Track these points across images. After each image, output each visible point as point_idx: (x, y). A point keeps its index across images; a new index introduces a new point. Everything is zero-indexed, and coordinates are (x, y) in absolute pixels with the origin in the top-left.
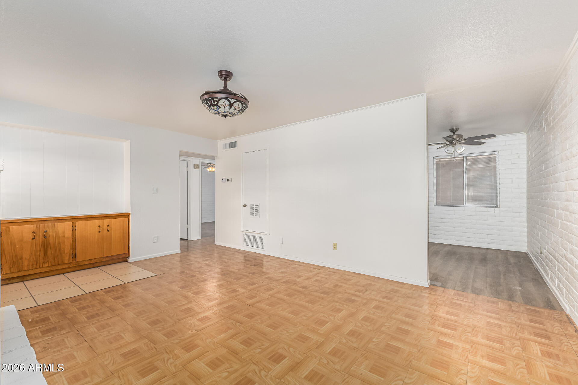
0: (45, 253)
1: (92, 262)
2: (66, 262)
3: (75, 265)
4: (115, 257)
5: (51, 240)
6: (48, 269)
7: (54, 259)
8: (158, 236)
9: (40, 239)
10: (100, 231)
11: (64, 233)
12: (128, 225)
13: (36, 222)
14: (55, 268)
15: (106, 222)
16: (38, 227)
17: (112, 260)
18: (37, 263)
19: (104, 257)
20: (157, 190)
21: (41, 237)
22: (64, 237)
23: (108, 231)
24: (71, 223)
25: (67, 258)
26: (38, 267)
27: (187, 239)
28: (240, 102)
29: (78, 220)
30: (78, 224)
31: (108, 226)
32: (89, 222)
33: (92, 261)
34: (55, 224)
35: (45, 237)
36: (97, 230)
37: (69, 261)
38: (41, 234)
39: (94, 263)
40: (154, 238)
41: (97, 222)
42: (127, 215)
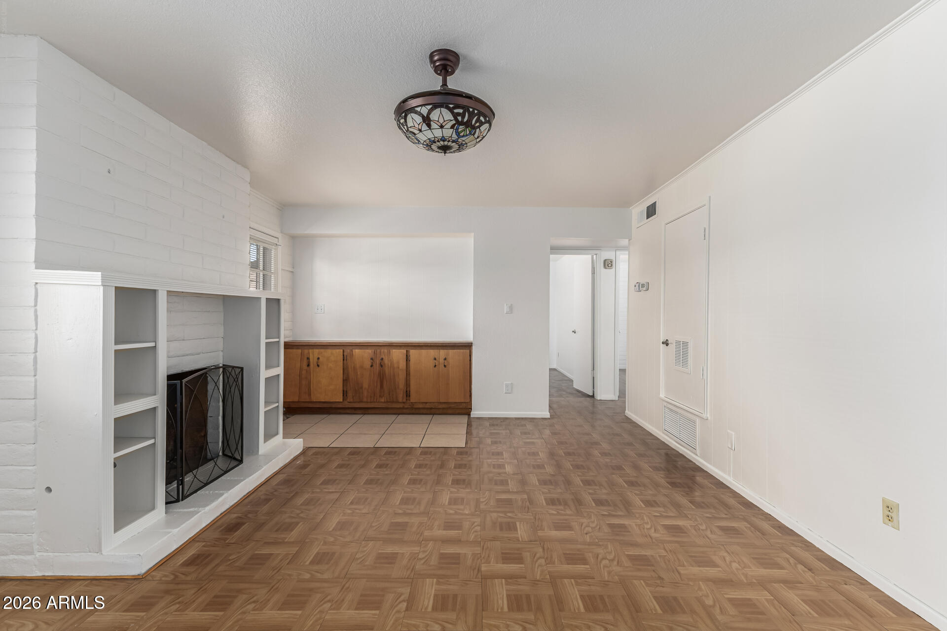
0: (382, 386)
1: (428, 406)
2: (400, 400)
3: (409, 407)
4: (453, 406)
5: (387, 372)
6: (384, 405)
7: (389, 394)
8: (512, 383)
9: (377, 367)
10: (435, 366)
11: (398, 363)
12: (470, 360)
13: (374, 347)
14: (390, 405)
15: (442, 353)
16: (376, 352)
17: (450, 408)
18: (374, 395)
19: (441, 403)
20: (511, 308)
21: (378, 365)
22: (399, 368)
23: (445, 366)
24: (405, 351)
25: (401, 396)
26: (375, 400)
27: (593, 396)
28: (443, 107)
29: (413, 347)
30: (413, 352)
31: (445, 359)
32: (424, 352)
33: (427, 404)
34: (390, 351)
35: (382, 366)
36: (432, 363)
37: (403, 399)
38: (378, 362)
39: (431, 408)
40: (507, 386)
41: (433, 353)
42: (468, 346)
